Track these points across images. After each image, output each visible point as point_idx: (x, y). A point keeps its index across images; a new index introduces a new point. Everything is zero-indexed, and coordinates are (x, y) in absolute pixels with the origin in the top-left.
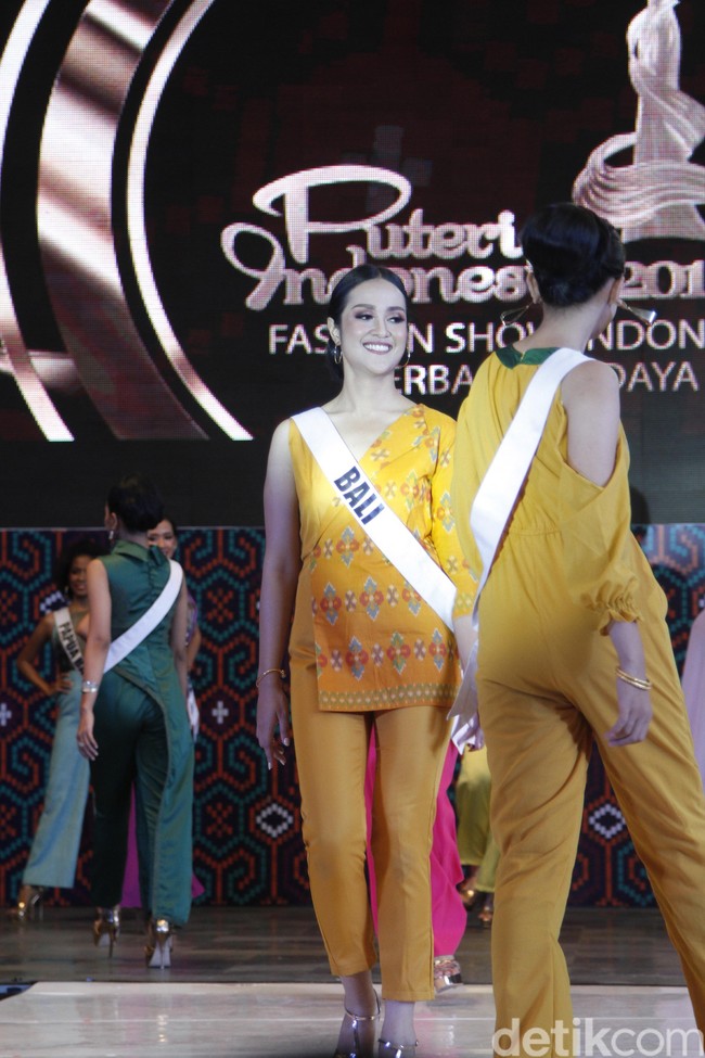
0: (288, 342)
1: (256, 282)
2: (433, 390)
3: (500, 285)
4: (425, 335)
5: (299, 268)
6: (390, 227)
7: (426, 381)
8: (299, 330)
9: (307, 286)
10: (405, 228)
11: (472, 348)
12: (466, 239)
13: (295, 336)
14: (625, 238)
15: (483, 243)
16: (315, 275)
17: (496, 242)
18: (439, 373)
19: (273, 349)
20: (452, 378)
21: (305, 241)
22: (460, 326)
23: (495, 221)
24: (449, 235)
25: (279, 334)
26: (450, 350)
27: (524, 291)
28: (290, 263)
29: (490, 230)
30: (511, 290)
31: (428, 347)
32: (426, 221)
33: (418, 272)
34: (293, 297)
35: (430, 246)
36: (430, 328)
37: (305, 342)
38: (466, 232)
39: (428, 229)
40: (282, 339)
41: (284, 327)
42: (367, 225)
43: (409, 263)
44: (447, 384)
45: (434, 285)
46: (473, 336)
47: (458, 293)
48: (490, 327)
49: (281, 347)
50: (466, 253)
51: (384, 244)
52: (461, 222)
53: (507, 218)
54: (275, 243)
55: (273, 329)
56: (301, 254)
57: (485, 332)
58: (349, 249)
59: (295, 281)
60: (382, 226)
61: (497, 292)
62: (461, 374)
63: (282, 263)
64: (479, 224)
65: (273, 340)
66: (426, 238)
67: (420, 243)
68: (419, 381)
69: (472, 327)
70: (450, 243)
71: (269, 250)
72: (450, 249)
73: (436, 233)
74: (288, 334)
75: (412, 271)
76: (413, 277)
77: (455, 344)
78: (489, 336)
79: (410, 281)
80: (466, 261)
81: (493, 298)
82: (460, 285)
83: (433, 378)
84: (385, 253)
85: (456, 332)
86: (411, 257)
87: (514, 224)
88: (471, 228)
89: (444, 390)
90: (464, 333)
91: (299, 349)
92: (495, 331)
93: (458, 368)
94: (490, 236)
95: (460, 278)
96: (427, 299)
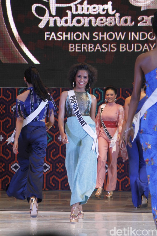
0: (50, 37)
1: (41, 20)
2: (89, 51)
3: (108, 22)
4: (87, 35)
5: (53, 16)
6: (78, 5)
7: (87, 48)
8: (53, 33)
9: (55, 22)
10: (82, 6)
11: (100, 39)
12: (99, 9)
13: (52, 35)
14: (142, 9)
15: (104, 10)
16: (57, 18)
17: (107, 10)
18: (91, 46)
19: (46, 39)
20: (94, 47)
21: (55, 9)
22: (97, 33)
23: (107, 4)
24: (94, 8)
25: (47, 35)
26: (94, 40)
27: (114, 23)
28: (51, 15)
29: (105, 7)
30: (111, 23)
31: (88, 39)
32: (88, 4)
33: (86, 18)
34: (51, 25)
35: (89, 11)
36: (89, 33)
37: (55, 37)
38: (99, 7)
39: (89, 6)
40: (48, 36)
41: (49, 33)
42: (72, 5)
43: (83, 15)
44: (93, 49)
45: (90, 21)
46: (100, 36)
47: (96, 24)
48: (105, 33)
49: (48, 38)
50: (99, 13)
51: (77, 10)
52: (98, 4)
53: (110, 3)
54: (46, 9)
55: (46, 33)
56: (54, 12)
57: (104, 35)
58: (67, 11)
59: (52, 20)
60: (76, 5)
61: (107, 23)
62: (97, 46)
63: (48, 15)
64: (103, 5)
65: (46, 36)
66: (88, 9)
67: (86, 10)
68: (85, 48)
69: (100, 33)
70: (94, 10)
71: (45, 11)
72: (94, 12)
73: (91, 7)
74: (50, 35)
75: (84, 18)
76: (84, 19)
77: (95, 38)
78: (105, 36)
79: (84, 20)
80: (99, 15)
81: (106, 25)
82: (97, 22)
83: (89, 47)
84: (77, 13)
85: (96, 34)
86: (84, 14)
87: (112, 5)
88: (100, 6)
89: (92, 51)
90: (98, 35)
91: (53, 39)
92: (107, 34)
93: (96, 45)
94: (105, 8)
95: (97, 20)
96: (88, 26)
